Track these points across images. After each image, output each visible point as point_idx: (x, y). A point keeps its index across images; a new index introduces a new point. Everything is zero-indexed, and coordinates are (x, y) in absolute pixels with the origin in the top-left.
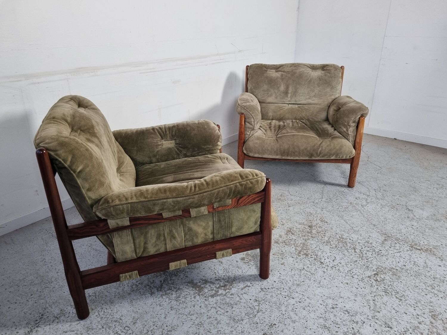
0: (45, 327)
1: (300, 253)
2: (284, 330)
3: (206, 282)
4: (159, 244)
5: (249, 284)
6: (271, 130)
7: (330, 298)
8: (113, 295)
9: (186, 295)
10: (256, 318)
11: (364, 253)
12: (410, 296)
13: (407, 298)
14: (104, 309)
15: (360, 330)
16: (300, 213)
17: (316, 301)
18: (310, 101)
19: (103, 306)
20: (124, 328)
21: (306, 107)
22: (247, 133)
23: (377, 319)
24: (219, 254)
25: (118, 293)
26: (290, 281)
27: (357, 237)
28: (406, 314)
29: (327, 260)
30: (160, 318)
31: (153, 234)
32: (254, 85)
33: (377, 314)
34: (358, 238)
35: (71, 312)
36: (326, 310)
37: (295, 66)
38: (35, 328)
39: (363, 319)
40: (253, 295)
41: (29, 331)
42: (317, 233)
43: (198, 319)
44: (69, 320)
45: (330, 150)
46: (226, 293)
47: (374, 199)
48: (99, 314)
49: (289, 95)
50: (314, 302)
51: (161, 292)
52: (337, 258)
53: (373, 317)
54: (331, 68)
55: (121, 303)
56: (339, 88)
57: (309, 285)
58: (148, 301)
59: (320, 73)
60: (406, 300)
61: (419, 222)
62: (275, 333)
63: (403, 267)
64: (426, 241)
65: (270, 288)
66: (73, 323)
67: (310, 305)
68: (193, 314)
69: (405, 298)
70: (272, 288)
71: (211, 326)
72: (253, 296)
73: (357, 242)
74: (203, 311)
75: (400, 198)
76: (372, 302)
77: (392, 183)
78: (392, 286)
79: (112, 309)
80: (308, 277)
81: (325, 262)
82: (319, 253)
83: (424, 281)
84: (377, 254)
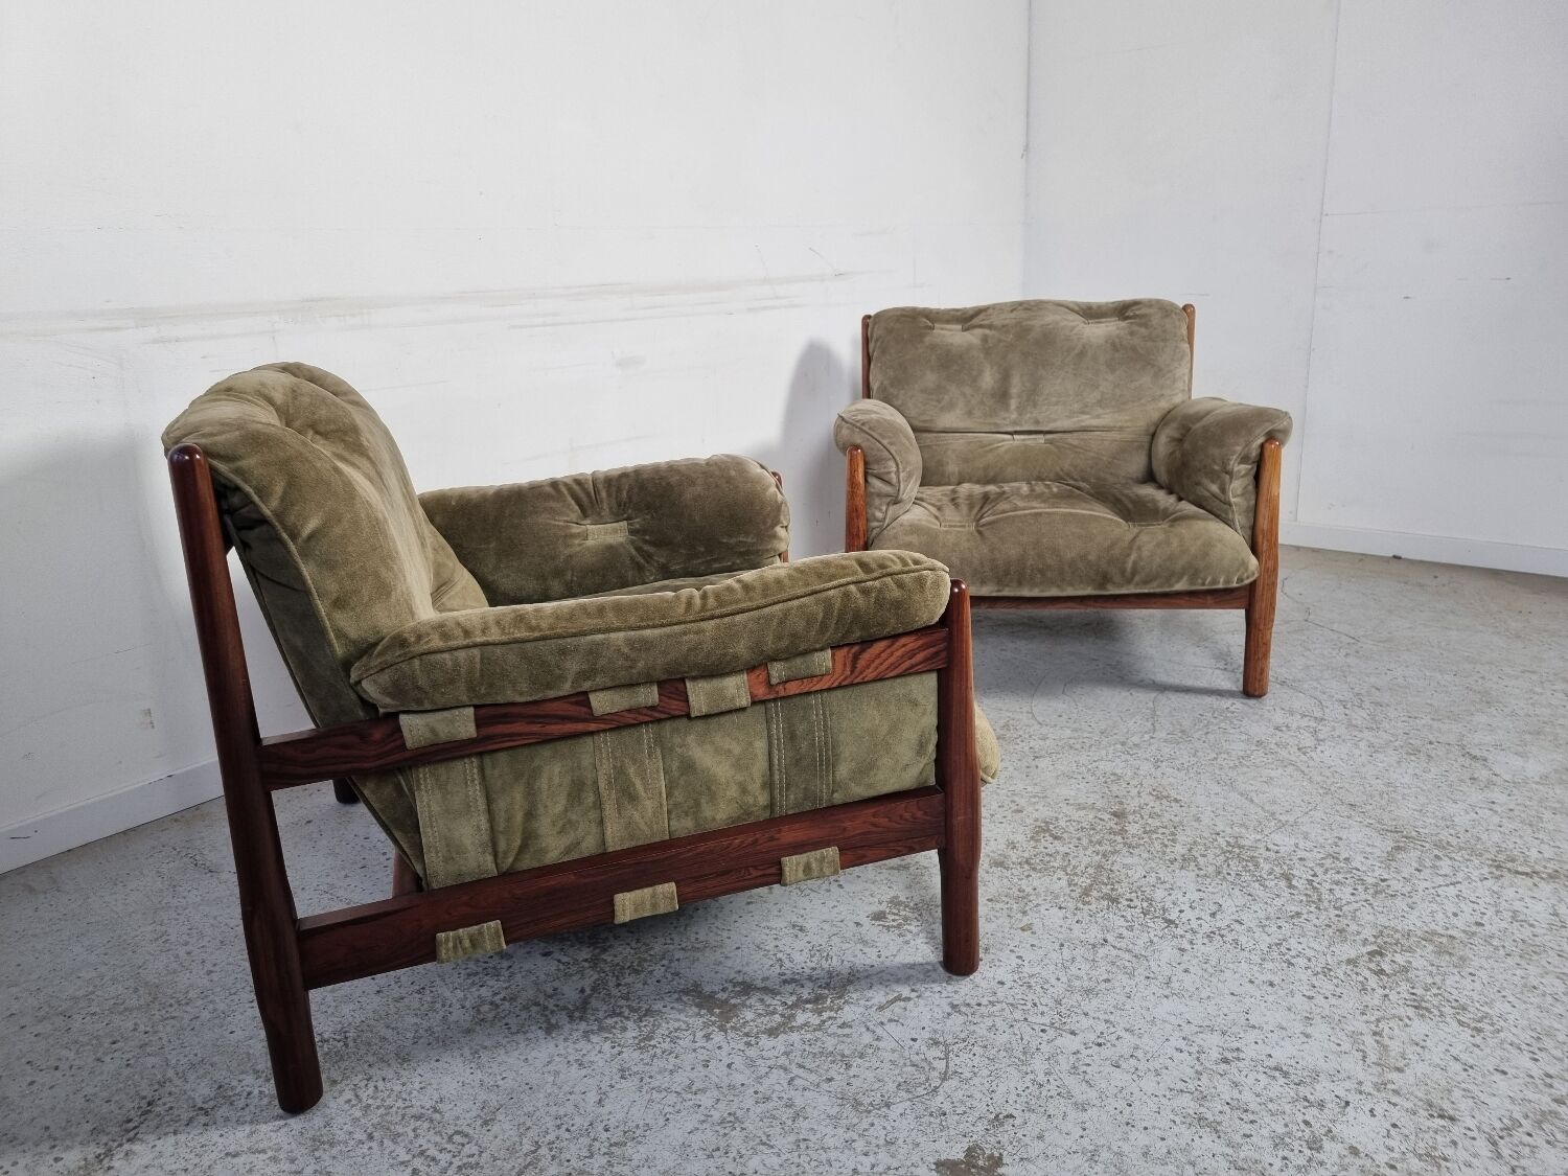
0: (159, 1139)
1: (1088, 895)
2: (1046, 1134)
3: (747, 988)
4: (578, 821)
5: (905, 991)
6: (957, 505)
7: (1212, 1030)
8: (409, 1035)
9: (676, 1030)
10: (940, 1098)
11: (1323, 890)
12: (1511, 1018)
13: (1502, 1023)
14: (375, 1079)
15: (1333, 1129)
16: (1080, 777)
17: (1159, 1041)
18: (1087, 420)
19: (372, 1072)
20: (450, 1138)
21: (1071, 439)
22: (873, 515)
23: (1396, 1092)
24: (792, 864)
25: (426, 1030)
26: (1058, 979)
27: (1293, 841)
28: (1505, 1073)
29: (1189, 914)
30: (582, 1104)
31: (556, 780)
32: (891, 373)
33: (1394, 1076)
34: (1296, 845)
35: (256, 1092)
36: (1200, 1068)
37: (1026, 309)
38: (121, 1145)
39: (1342, 1094)
40: (923, 1024)
41: (100, 1155)
42: (1145, 832)
43: (722, 1106)
44: (248, 1118)
45: (1170, 558)
46: (824, 1022)
47: (1341, 730)
48: (357, 1096)
49: (1013, 403)
50: (1152, 1043)
51: (584, 1023)
52: (1224, 907)
53: (1381, 1086)
54: (1151, 311)
55: (437, 1061)
56: (1184, 375)
57: (1128, 989)
58: (534, 1054)
59: (1114, 328)
60: (1498, 1031)
61: (1515, 791)
62: (1011, 1143)
63: (1474, 928)
64: (1547, 846)
65: (984, 1001)
66: (263, 1128)
67: (1139, 1054)
68: (704, 1091)
69: (1492, 1025)
70: (992, 1003)
71: (772, 1126)
72: (924, 1028)
73: (1295, 858)
74: (738, 1079)
75: (1436, 725)
76: (1369, 1040)
77: (1401, 680)
78: (1439, 988)
79: (404, 1080)
80: (1125, 968)
81: (1184, 920)
82: (1159, 894)
83: (1559, 970)
84: (1371, 891)
